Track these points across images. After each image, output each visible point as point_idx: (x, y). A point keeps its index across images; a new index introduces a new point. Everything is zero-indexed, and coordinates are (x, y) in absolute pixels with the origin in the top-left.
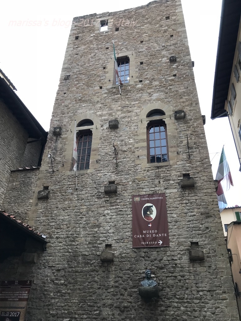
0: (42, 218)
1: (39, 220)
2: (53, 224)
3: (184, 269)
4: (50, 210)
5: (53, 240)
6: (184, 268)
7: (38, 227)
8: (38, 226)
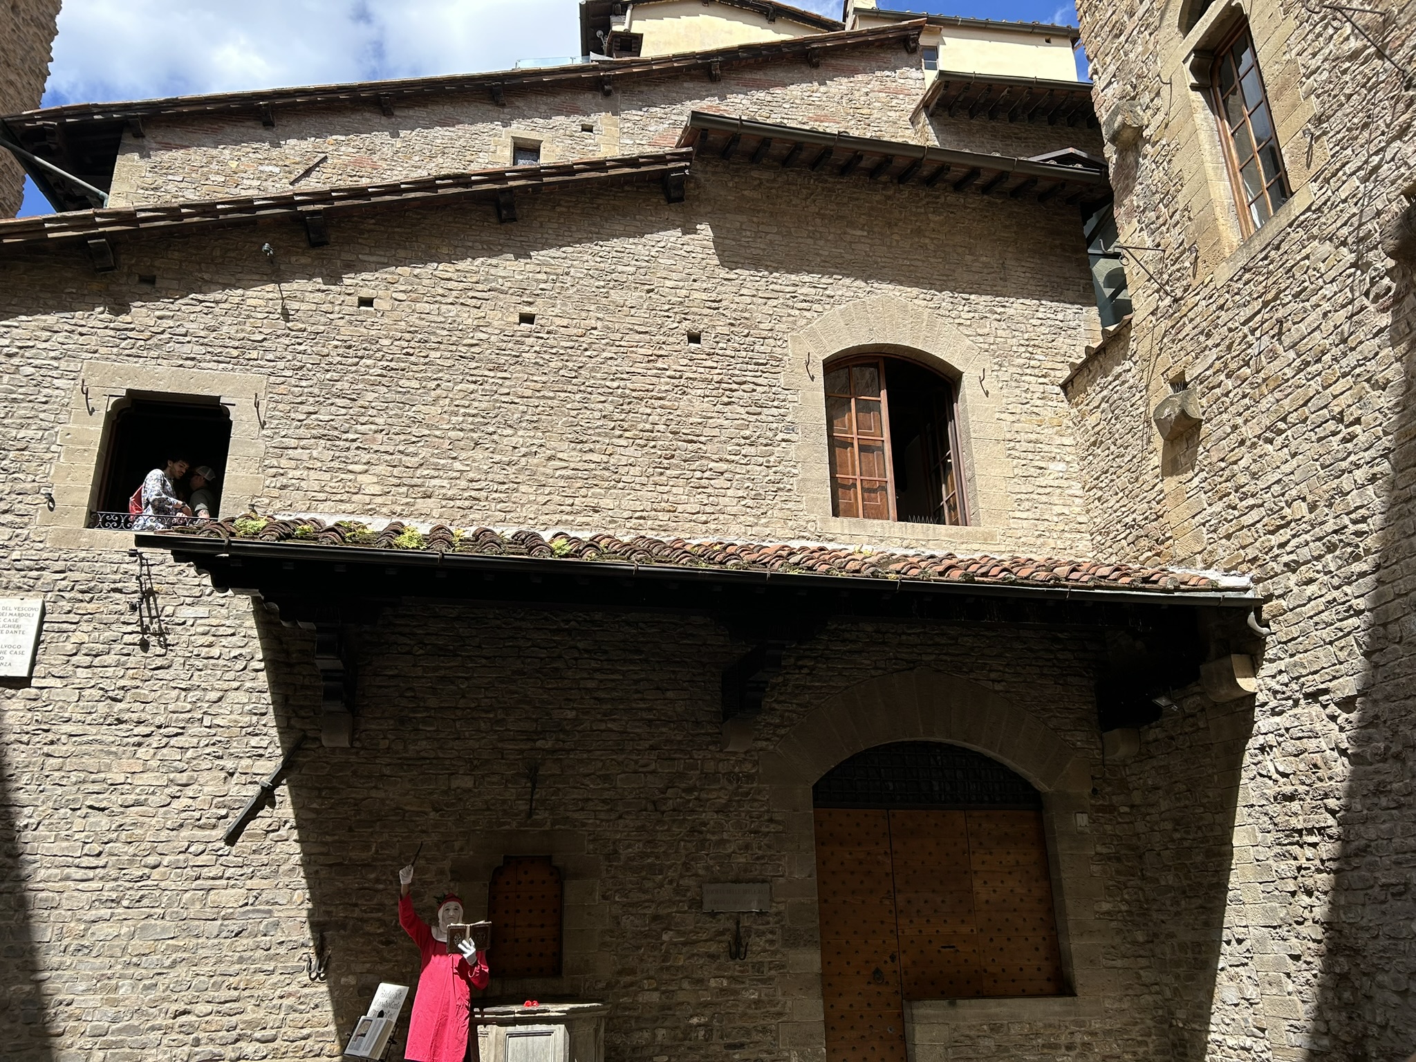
0: (1210, 510)
1: (1204, 525)
2: (1254, 515)
4: (1223, 465)
5: (1279, 583)
7: (1211, 552)
8: (1209, 548)
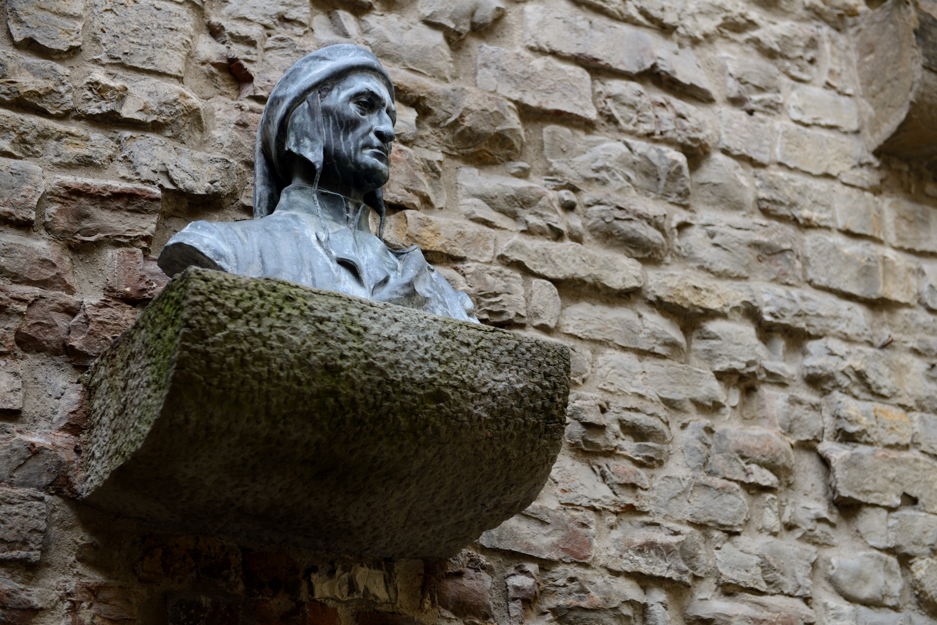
3: (810, 239)
6: (807, 225)
